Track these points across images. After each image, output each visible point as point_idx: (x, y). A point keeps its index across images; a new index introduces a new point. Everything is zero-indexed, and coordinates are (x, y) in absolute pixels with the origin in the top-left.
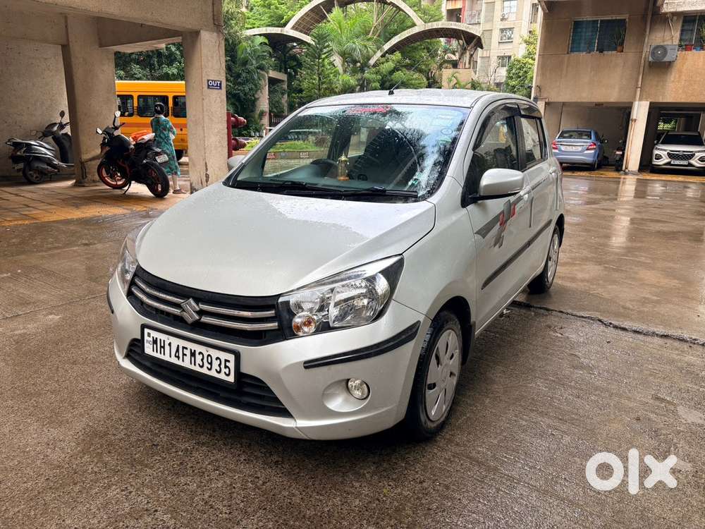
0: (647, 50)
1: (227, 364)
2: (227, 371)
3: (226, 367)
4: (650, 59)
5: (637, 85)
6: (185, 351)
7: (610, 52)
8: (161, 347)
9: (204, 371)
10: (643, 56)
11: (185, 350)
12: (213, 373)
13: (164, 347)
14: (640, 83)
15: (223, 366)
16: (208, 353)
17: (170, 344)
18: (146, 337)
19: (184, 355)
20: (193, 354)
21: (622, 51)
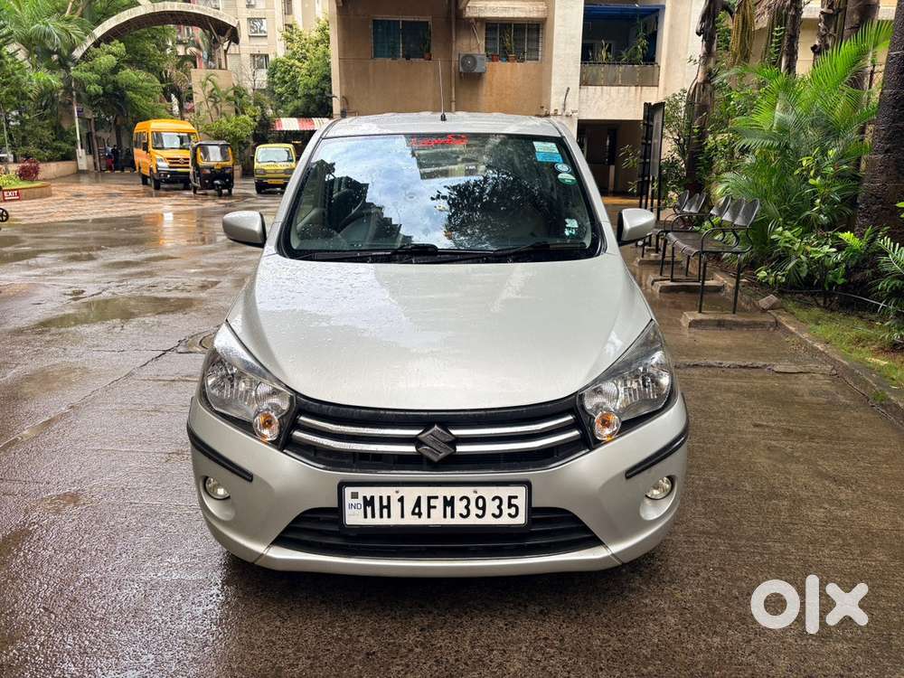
0: (455, 58)
1: (513, 501)
2: (513, 511)
3: (510, 506)
4: (461, 69)
5: (451, 98)
6: (433, 502)
7: (417, 60)
8: (382, 507)
9: (472, 520)
10: (453, 66)
11: (432, 500)
12: (488, 520)
13: (388, 507)
14: (454, 96)
15: (505, 506)
16: (478, 495)
17: (401, 500)
18: (348, 500)
19: (430, 507)
20: (449, 503)
21: (430, 59)
